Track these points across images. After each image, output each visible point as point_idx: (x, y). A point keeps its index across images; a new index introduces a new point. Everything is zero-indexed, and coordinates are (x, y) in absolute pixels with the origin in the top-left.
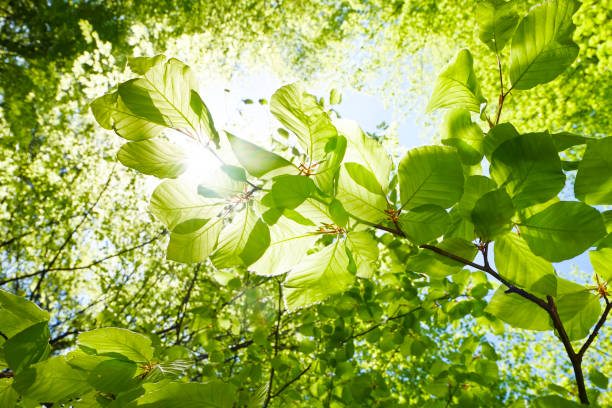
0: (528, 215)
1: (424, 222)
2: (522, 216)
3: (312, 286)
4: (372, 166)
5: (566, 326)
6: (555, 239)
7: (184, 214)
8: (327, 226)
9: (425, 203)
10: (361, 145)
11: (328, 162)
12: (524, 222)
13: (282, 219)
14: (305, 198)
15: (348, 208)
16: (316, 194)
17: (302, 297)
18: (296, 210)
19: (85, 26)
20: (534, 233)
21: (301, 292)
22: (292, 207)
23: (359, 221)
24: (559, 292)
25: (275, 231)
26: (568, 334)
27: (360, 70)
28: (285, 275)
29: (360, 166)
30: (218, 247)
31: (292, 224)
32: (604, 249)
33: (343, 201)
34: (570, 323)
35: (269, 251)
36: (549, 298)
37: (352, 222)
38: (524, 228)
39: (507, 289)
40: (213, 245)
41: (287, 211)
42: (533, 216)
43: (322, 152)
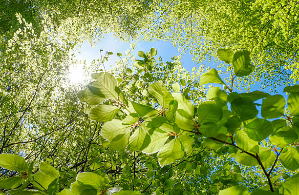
0: (247, 124)
1: (208, 129)
2: (244, 123)
3: (168, 156)
4: (187, 109)
5: (263, 164)
6: (257, 133)
7: (115, 133)
8: (171, 133)
9: (208, 121)
10: (182, 101)
11: (170, 109)
12: (245, 126)
13: (155, 132)
14: (163, 123)
15: (179, 126)
16: (167, 122)
17: (166, 161)
18: (160, 128)
19: (19, 16)
20: (249, 130)
21: (165, 159)
22: (158, 127)
23: (184, 130)
24: (260, 151)
25: (152, 137)
26: (264, 167)
27: (160, 28)
28: (157, 153)
29: (182, 110)
30: (130, 143)
31: (159, 133)
32: (274, 136)
33: (177, 124)
34: (264, 162)
35: (150, 145)
36: (257, 154)
37: (182, 131)
38: (246, 128)
39: (241, 151)
40: (127, 143)
41: (156, 129)
42: (248, 124)
43: (168, 105)
